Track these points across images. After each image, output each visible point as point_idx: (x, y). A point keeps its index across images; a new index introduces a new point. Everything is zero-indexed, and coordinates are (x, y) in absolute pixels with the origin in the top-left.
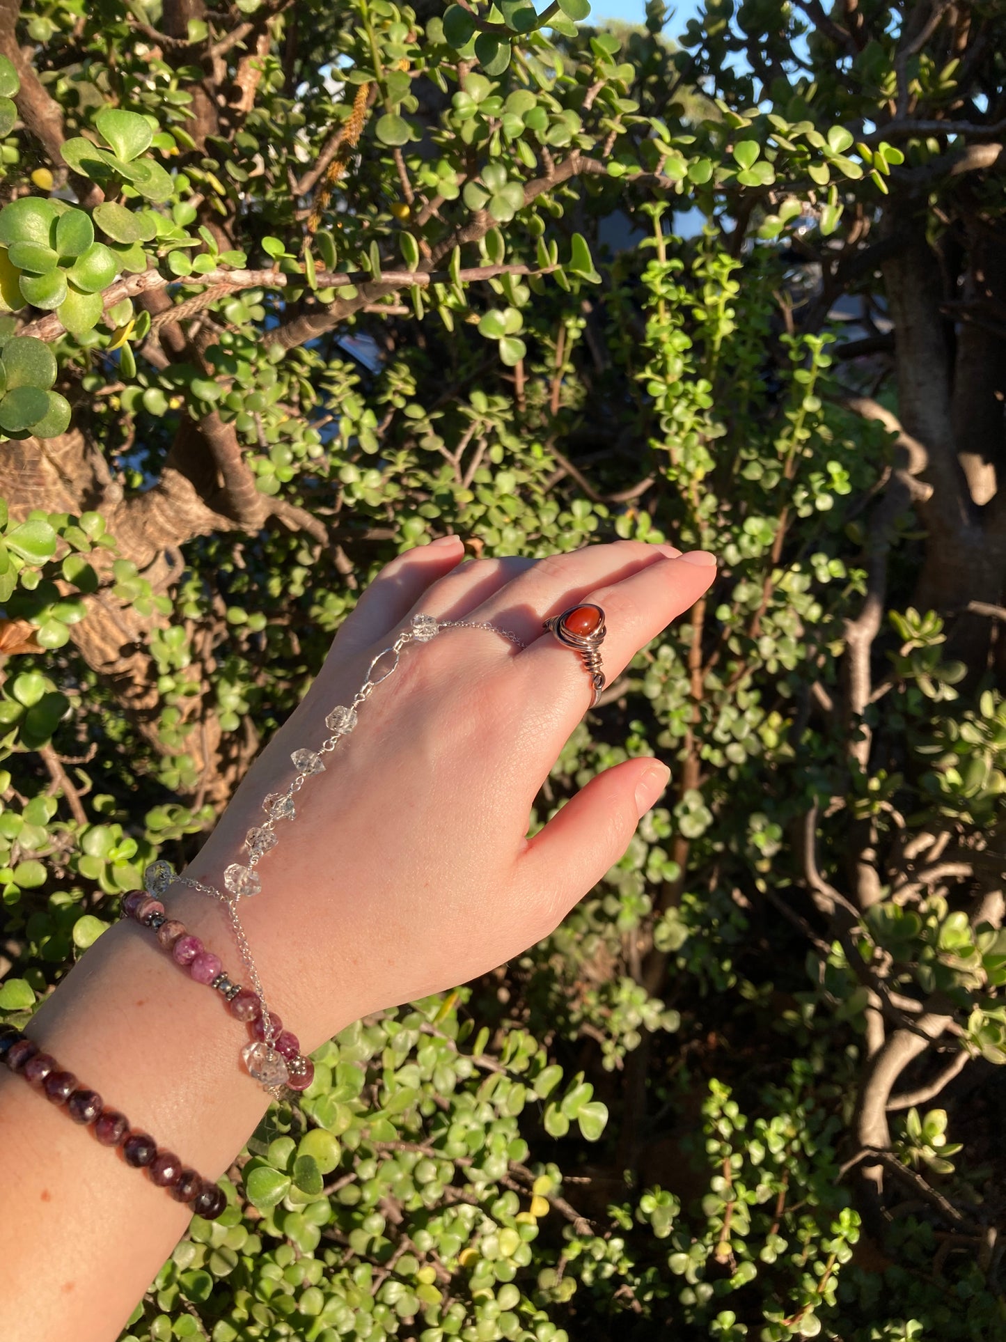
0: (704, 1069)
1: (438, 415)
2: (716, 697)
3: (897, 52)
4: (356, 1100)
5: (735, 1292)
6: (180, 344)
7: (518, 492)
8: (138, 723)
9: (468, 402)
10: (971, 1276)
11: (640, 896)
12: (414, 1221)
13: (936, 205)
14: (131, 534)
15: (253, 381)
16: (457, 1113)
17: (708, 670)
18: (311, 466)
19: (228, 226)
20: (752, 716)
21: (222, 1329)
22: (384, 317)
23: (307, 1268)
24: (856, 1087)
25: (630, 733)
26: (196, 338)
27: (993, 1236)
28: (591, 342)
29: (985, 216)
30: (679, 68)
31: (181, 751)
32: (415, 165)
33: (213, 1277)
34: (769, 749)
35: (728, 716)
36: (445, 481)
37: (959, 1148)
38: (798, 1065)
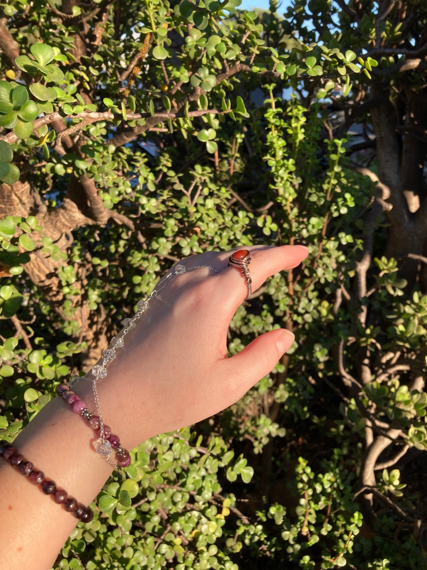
0: (296, 453)
1: (181, 175)
2: (299, 294)
3: (376, 20)
4: (146, 466)
5: (310, 548)
6: (70, 145)
7: (215, 207)
8: (54, 307)
9: (194, 170)
10: (410, 540)
11: (268, 379)
12: (173, 518)
13: (393, 85)
14: (51, 226)
15: (101, 160)
16: (190, 472)
17: (296, 282)
18: (127, 197)
19: (91, 94)
20: (315, 302)
21: (90, 564)
22: (158, 133)
23: (126, 539)
24: (361, 460)
25: (263, 309)
26: (77, 142)
27: (419, 523)
28: (247, 144)
29: (414, 90)
30: (283, 27)
31: (73, 319)
32: (170, 68)
33: (86, 542)
34: (323, 317)
35: (304, 302)
36: (184, 203)
37: (405, 486)
38: (336, 451)
